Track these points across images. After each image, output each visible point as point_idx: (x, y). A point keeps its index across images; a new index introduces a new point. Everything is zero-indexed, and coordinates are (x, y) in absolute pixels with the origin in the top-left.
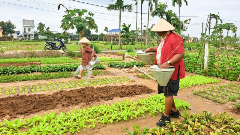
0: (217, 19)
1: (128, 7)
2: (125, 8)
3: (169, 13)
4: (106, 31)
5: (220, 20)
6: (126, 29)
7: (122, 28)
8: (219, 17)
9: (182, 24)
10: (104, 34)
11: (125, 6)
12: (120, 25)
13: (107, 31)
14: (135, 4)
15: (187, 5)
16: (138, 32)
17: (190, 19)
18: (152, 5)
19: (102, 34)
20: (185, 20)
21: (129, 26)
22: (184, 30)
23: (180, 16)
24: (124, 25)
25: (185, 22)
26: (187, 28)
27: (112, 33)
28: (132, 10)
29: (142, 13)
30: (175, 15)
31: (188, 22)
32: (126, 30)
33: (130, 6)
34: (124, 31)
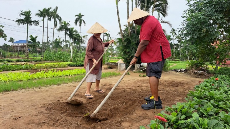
0: (108, 36)
1: (35, 22)
2: (32, 22)
3: (71, 30)
4: (11, 42)
5: (110, 37)
6: (34, 39)
7: (29, 39)
8: (109, 35)
9: (82, 39)
10: (9, 45)
11: (33, 21)
12: (27, 36)
13: (13, 42)
14: (42, 20)
15: (85, 25)
16: (49, 44)
17: (87, 35)
18: (57, 22)
19: (6, 45)
20: (83, 36)
21: (36, 37)
22: (83, 43)
23: (80, 33)
24: (32, 36)
25: (84, 37)
26: (85, 42)
27: (18, 44)
28: (38, 24)
29: (48, 28)
30: (76, 31)
31: (86, 37)
32: (33, 41)
33: (37, 22)
34: (32, 41)
